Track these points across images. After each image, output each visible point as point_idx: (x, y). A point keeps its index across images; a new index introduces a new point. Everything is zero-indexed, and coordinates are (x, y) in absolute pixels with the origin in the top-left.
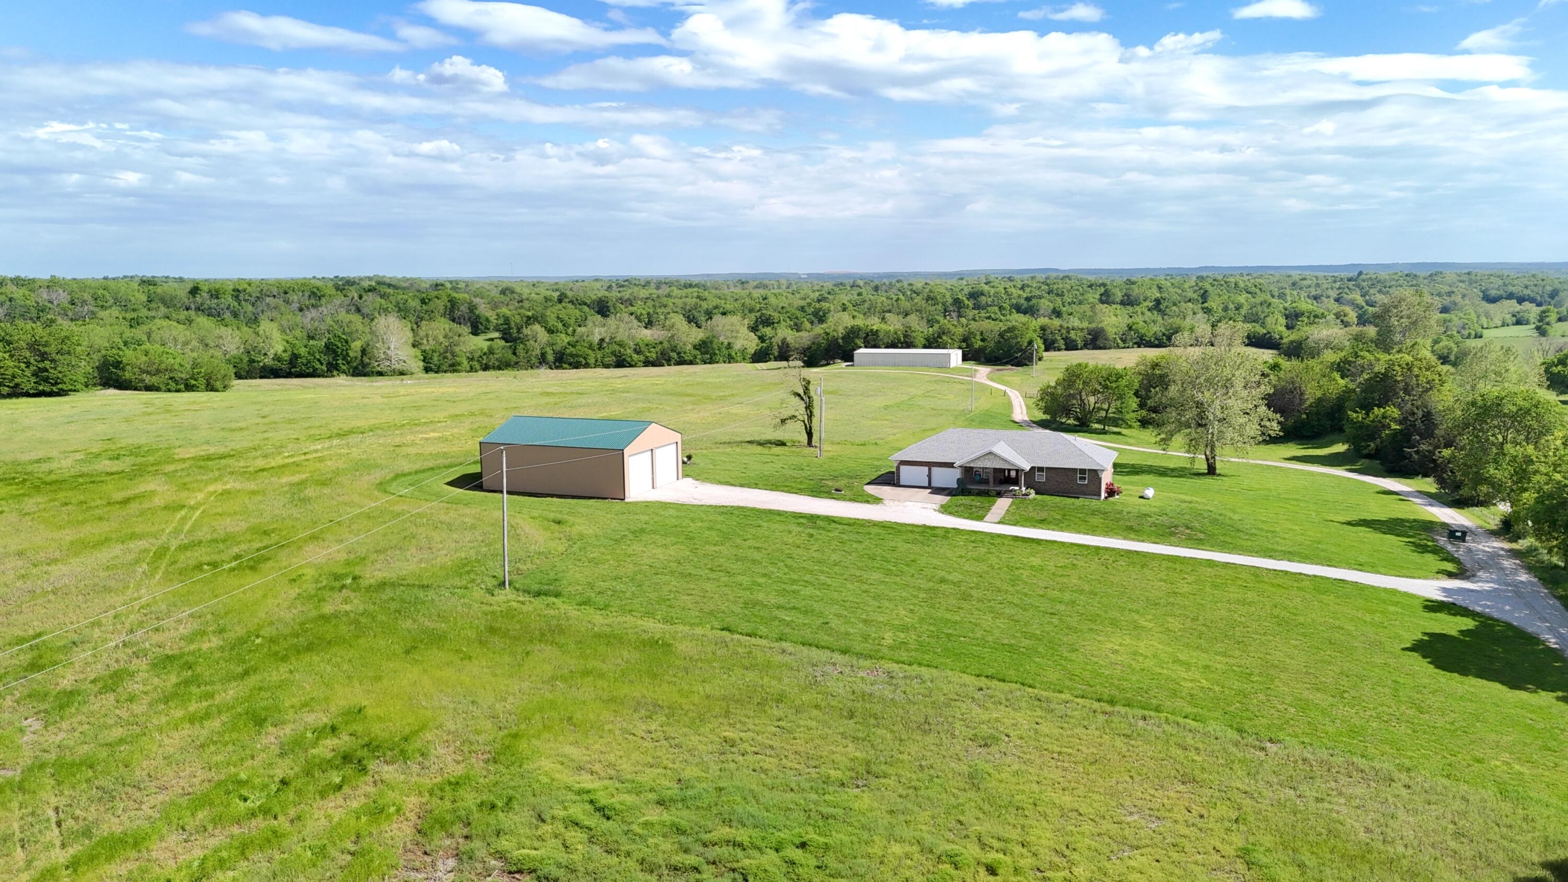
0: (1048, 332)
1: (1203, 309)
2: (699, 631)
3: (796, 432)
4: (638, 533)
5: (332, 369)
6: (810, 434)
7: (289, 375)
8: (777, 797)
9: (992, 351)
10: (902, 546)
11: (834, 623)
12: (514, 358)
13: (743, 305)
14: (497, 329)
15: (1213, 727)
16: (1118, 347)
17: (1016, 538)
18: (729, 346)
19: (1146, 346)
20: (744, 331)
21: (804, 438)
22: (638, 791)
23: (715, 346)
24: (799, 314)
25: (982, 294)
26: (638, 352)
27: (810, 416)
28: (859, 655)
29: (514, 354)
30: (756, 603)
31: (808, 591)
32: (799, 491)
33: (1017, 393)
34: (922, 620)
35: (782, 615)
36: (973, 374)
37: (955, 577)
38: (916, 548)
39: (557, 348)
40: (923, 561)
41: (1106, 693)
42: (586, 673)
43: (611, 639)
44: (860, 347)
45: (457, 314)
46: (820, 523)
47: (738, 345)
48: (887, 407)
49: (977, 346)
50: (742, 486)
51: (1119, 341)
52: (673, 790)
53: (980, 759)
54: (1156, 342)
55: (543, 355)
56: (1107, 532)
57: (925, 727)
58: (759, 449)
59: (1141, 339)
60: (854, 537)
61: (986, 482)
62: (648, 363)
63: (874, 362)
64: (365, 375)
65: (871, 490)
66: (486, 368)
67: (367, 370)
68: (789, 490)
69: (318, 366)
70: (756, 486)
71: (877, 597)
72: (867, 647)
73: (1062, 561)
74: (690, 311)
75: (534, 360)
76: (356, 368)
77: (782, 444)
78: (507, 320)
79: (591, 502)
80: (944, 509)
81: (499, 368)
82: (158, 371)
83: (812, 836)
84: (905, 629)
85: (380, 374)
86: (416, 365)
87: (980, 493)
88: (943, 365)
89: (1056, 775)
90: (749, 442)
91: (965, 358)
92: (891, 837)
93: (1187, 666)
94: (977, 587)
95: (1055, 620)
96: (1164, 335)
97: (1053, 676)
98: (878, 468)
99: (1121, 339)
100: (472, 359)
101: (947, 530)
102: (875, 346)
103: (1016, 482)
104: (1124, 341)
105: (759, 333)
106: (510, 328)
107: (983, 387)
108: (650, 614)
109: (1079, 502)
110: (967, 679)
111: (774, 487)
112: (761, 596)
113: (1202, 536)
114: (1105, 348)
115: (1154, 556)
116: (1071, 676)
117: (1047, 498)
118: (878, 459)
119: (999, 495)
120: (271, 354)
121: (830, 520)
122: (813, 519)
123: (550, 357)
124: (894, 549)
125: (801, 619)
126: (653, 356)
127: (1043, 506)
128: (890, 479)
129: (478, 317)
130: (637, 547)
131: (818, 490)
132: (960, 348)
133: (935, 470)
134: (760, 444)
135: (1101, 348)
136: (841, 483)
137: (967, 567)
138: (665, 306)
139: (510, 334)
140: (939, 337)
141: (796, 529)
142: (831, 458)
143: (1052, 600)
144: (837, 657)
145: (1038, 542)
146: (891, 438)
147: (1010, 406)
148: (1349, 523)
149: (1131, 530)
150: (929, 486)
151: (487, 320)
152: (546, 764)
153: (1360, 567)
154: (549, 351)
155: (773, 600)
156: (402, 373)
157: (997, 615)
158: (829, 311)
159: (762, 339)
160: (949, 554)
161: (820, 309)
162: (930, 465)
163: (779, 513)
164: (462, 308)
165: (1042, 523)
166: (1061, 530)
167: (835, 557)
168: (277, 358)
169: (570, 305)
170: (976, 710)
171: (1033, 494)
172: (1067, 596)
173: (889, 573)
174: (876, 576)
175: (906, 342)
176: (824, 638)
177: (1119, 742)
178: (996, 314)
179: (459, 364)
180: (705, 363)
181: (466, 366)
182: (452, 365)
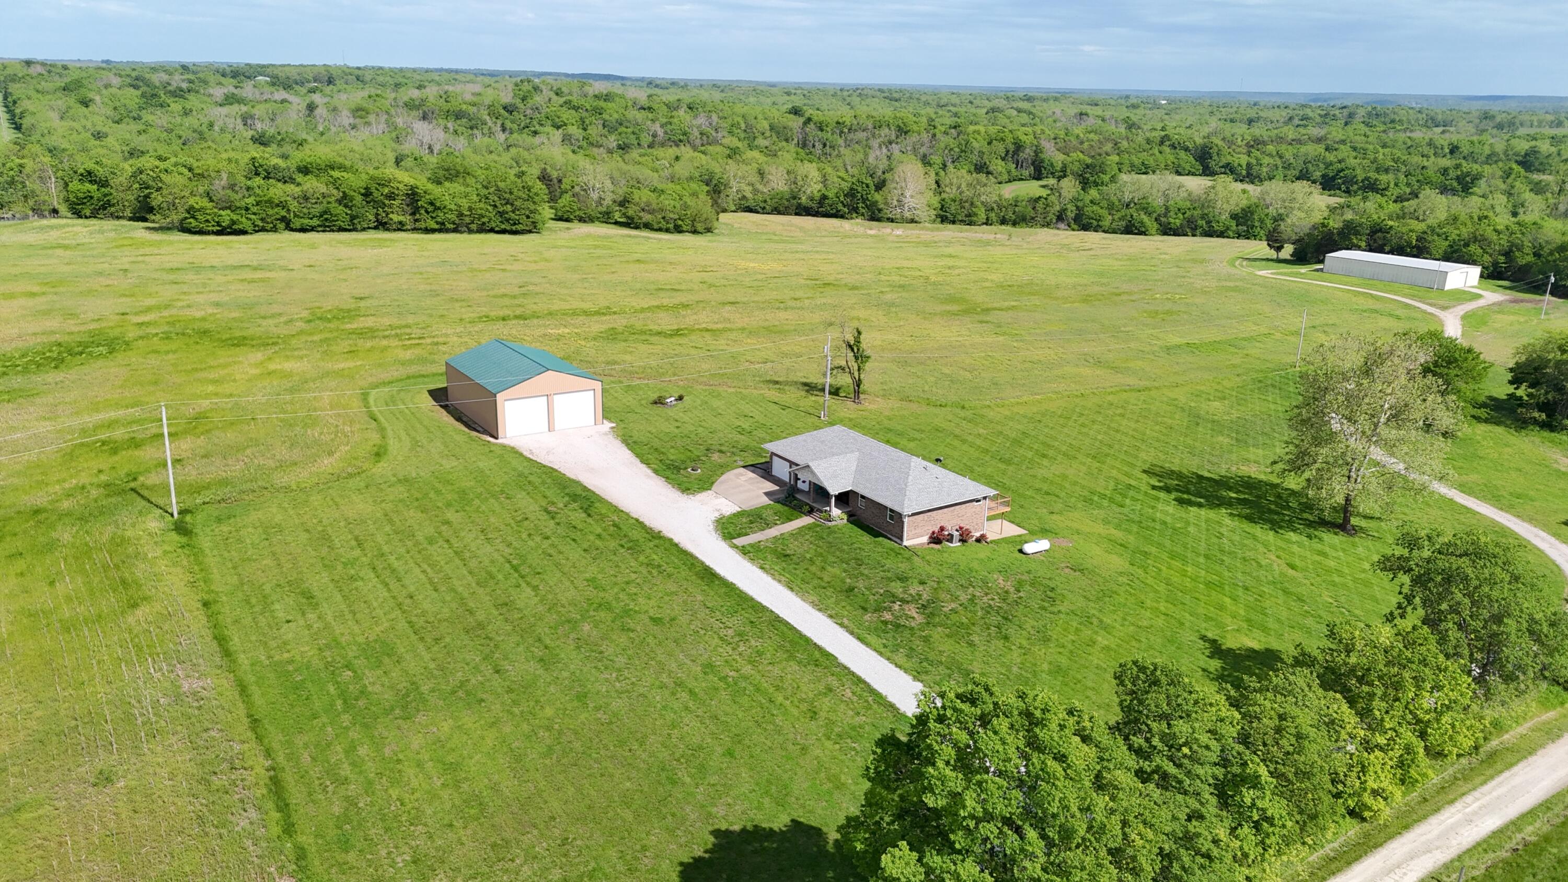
5: (852, 212)
12: (1031, 213)
17: (703, 571)
27: (859, 369)
32: (656, 463)
36: (1458, 304)
50: (630, 444)
55: (1062, 212)
63: (1347, 271)
64: (877, 220)
65: (733, 474)
66: (1003, 222)
67: (881, 215)
68: (652, 459)
69: (841, 208)
76: (872, 213)
80: (731, 516)
81: (1014, 224)
82: (655, 210)
86: (932, 214)
87: (796, 506)
100: (994, 210)
109: (865, 543)
117: (846, 529)
119: (810, 512)
120: (807, 193)
121: (591, 505)
123: (1070, 214)
128: (770, 467)
129: (1042, 161)
131: (676, 465)
156: (912, 221)
162: (788, 462)
163: (567, 486)
165: (779, 558)
166: (778, 572)
168: (812, 199)
171: (841, 521)
179: (976, 215)
180: (1239, 236)
181: (982, 217)
182: (969, 215)
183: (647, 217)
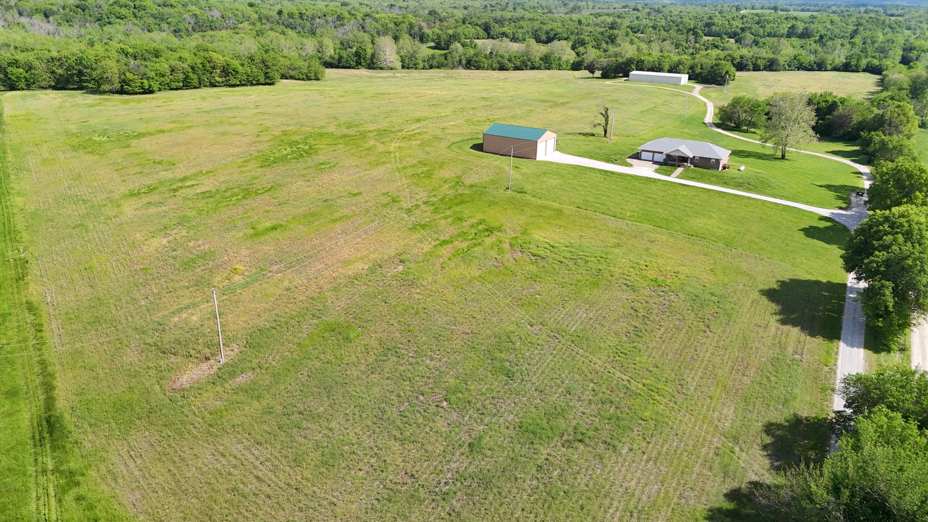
0: (744, 59)
1: (850, 43)
2: (570, 207)
3: (600, 130)
4: (545, 173)
5: (358, 65)
6: (606, 132)
7: (337, 67)
8: (594, 248)
9: (706, 76)
10: (637, 184)
11: (612, 208)
12: (446, 62)
13: (568, 29)
14: (433, 41)
15: (720, 244)
16: (785, 70)
17: (680, 184)
18: (560, 59)
19: (803, 69)
20: (569, 50)
21: (603, 133)
22: (560, 243)
23: (552, 59)
24: (600, 37)
25: (714, 24)
26: (510, 60)
27: (606, 125)
28: (619, 218)
29: (446, 59)
30: (587, 201)
31: (603, 198)
32: (601, 160)
33: (712, 104)
34: (640, 209)
35: (596, 205)
36: (691, 89)
37: (654, 197)
38: (643, 186)
39: (467, 56)
40: (644, 191)
41: (691, 233)
42: (540, 216)
43: (546, 208)
44: (633, 70)
45: (413, 32)
46: (608, 174)
47: (564, 58)
48: (642, 112)
49: (697, 72)
50: (579, 156)
51: (786, 66)
52: (569, 244)
53: (649, 245)
54: (810, 67)
55: (460, 61)
56: (716, 184)
57: (636, 237)
58: (583, 138)
59: (801, 65)
60: (620, 180)
61: (675, 160)
62: (517, 68)
63: (640, 79)
64: (374, 69)
65: (629, 161)
66: (431, 67)
67: (375, 66)
68: (597, 159)
69: (352, 63)
70: (584, 156)
71: (626, 201)
72: (621, 216)
73: (694, 193)
74: (536, 31)
75: (455, 63)
76: (369, 64)
77: (593, 135)
78: (439, 37)
79: (524, 160)
80: (657, 171)
81: (438, 67)
82: (295, 69)
83: (603, 256)
84: (634, 212)
85: (382, 69)
86: (399, 65)
87: (672, 165)
88: (677, 83)
89: (669, 250)
90: (580, 134)
91: (690, 79)
92: (623, 258)
93: (721, 229)
94: (661, 200)
95: (684, 213)
96: (815, 63)
97: (677, 228)
98: (633, 150)
99: (788, 65)
100: (424, 61)
101: (655, 179)
102: (642, 69)
103: (687, 162)
104: (789, 66)
105: (576, 51)
106: (440, 42)
107: (695, 99)
108: (555, 201)
109: (709, 171)
110: (650, 226)
111: (591, 157)
112: (588, 199)
113: (752, 188)
114: (776, 70)
115: (729, 194)
116: (683, 228)
117: (698, 169)
118: (634, 145)
119: (679, 166)
120: (329, 54)
121: (612, 173)
122: (606, 172)
123: (464, 62)
124: (634, 185)
125: (601, 207)
126: (518, 63)
127: (695, 172)
128: (637, 156)
129: (423, 34)
130: (545, 179)
131: (608, 160)
132: (688, 73)
133: (655, 154)
134: (584, 135)
135: (773, 71)
136: (617, 157)
137: (659, 194)
138: (523, 28)
139: (440, 45)
140: (677, 66)
141: (599, 176)
142: (614, 144)
143: (686, 207)
144: (612, 218)
145: (688, 186)
146: (642, 133)
147: (705, 112)
148: (821, 186)
149: (726, 184)
150: (652, 161)
151: (428, 36)
152: (536, 236)
153: (807, 203)
154: (463, 57)
155: (592, 200)
156: (392, 69)
157: (665, 209)
158: (618, 35)
159: (578, 54)
160: (654, 188)
161: (613, 35)
162: (654, 152)
163: (593, 169)
164: (415, 28)
165: (692, 179)
166: (699, 182)
167: (613, 187)
168: (331, 57)
169: (469, 26)
170: (651, 234)
171: (692, 166)
172: (691, 205)
173: (631, 194)
174: (627, 194)
175: (659, 68)
176: (608, 212)
177: (690, 245)
178: (717, 42)
179: (418, 64)
180: (546, 69)
181: (421, 65)
182: (415, 65)
183: (292, 73)
